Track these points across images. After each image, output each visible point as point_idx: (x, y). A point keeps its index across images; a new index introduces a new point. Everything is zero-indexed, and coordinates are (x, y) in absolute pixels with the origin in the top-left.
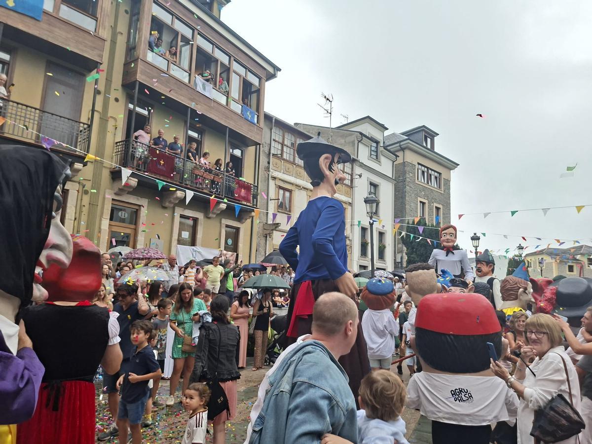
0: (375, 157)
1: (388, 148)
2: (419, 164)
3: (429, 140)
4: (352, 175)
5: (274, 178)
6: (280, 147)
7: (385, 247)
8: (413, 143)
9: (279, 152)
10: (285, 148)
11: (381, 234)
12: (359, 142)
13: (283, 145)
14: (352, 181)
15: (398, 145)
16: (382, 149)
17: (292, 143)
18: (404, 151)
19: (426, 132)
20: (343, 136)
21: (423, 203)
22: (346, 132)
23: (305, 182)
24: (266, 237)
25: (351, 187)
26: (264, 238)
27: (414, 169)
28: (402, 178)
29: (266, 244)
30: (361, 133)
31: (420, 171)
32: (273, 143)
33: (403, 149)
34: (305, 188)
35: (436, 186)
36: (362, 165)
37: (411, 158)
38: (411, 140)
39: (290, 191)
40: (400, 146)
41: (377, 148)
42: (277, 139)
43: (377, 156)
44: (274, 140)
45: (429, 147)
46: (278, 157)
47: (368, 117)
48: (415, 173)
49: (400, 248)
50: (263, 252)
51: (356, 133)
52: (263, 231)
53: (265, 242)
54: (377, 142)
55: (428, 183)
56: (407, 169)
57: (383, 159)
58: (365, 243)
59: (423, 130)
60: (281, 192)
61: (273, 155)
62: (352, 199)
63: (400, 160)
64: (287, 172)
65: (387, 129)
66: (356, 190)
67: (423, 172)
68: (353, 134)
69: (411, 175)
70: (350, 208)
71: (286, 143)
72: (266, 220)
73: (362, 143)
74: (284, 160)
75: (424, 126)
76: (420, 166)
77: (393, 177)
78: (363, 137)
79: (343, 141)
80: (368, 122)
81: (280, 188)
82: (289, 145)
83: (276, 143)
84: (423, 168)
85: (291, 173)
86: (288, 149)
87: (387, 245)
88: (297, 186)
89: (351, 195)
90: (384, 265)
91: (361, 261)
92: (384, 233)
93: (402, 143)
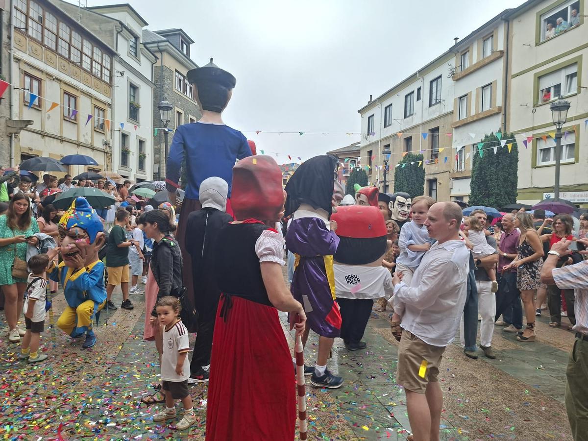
0: (133, 54)
1: (148, 46)
2: (176, 71)
3: (185, 46)
4: (111, 72)
5: (18, 60)
6: (23, 18)
7: (145, 156)
8: (171, 46)
9: (23, 26)
10: (30, 22)
11: (141, 143)
12: (118, 33)
13: (27, 16)
14: (111, 78)
15: (156, 45)
16: (142, 46)
17: (39, 16)
18: (162, 54)
19: (182, 37)
20: (96, 21)
21: (179, 114)
22: (101, 16)
23: (57, 71)
24: (11, 137)
25: (111, 85)
26: (7, 139)
27: (172, 76)
28: (160, 84)
29: (11, 147)
30: (121, 23)
31: (177, 78)
32: (14, 11)
33: (161, 51)
34: (57, 79)
35: (191, 97)
36: (122, 62)
37: (169, 62)
38: (170, 43)
39: (40, 81)
40: (158, 47)
41: (136, 43)
42: (19, 7)
43: (136, 53)
44: (16, 8)
45: (185, 52)
46: (21, 32)
47: (128, 5)
48: (172, 80)
49: (158, 158)
50: (8, 155)
51: (115, 21)
52: (6, 129)
53: (9, 143)
54: (136, 38)
55: (184, 92)
56: (166, 74)
57: (142, 58)
58: (126, 151)
59: (180, 34)
60: (28, 80)
61: (15, 28)
62: (112, 100)
63: (158, 63)
64: (33, 54)
65: (147, 24)
66: (116, 89)
67: (180, 80)
68: (111, 22)
69: (169, 82)
70: (109, 110)
71: (31, 14)
72: (9, 114)
73: (120, 34)
74: (29, 37)
75: (181, 30)
76: (177, 74)
77: (152, 80)
78: (124, 29)
79: (97, 27)
80: (126, 11)
81: (26, 74)
82: (36, 19)
83: (19, 13)
84: (180, 76)
85: (40, 57)
86: (35, 23)
87: (147, 155)
88: (49, 75)
89: (111, 96)
90: (144, 175)
91: (121, 171)
92: (144, 142)
93: (160, 44)
